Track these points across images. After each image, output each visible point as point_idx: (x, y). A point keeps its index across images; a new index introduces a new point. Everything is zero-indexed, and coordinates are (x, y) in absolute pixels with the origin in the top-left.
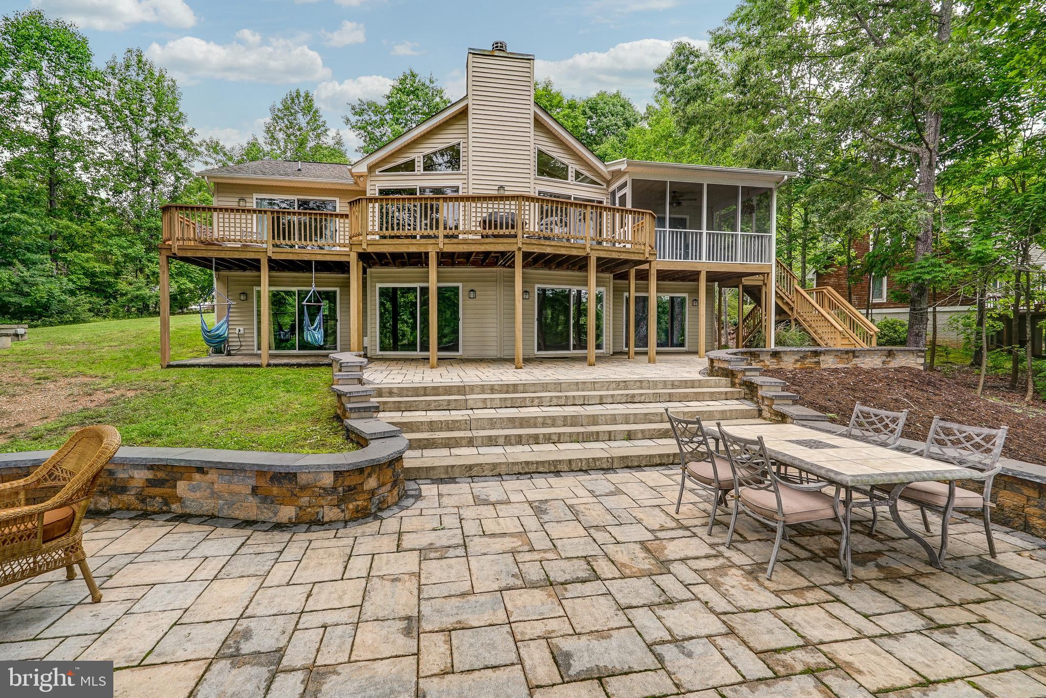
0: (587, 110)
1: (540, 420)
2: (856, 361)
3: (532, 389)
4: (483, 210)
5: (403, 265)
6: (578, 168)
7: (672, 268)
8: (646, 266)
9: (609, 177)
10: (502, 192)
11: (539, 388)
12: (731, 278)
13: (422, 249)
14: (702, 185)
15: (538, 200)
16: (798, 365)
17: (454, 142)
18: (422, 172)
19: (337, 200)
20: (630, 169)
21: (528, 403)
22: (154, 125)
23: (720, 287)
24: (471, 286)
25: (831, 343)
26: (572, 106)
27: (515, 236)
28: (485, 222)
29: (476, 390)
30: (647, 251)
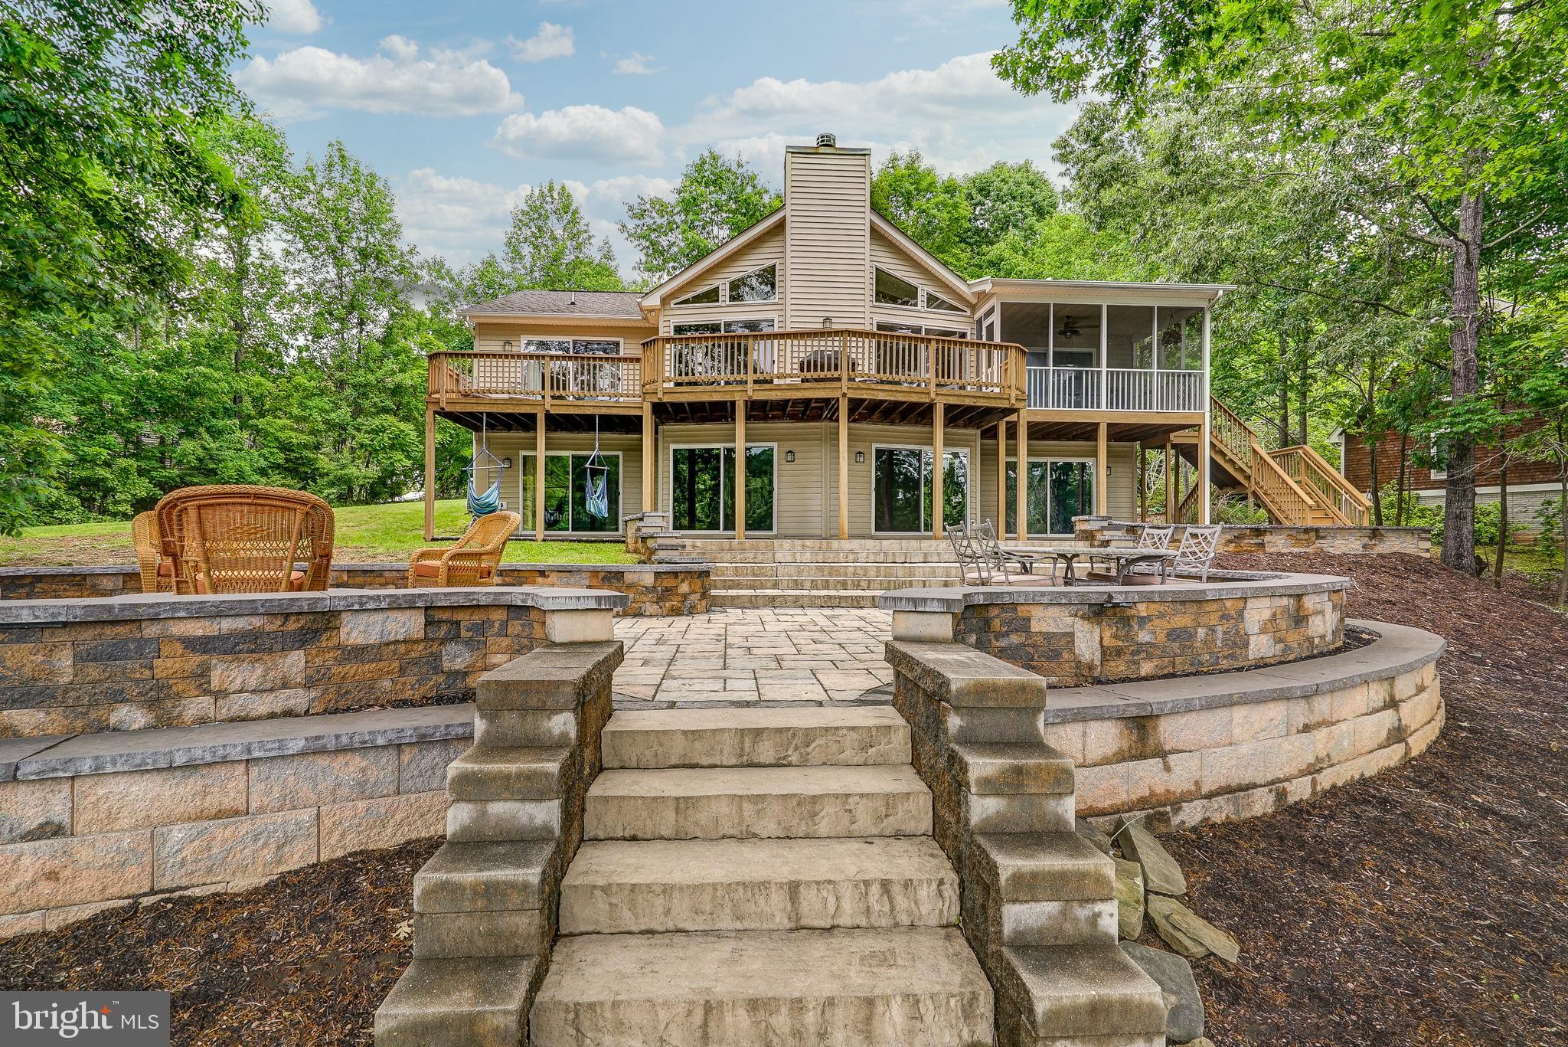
0: (974, 193)
2: (1319, 544)
4: (805, 349)
5: (703, 420)
6: (931, 290)
7: (1058, 419)
8: (1013, 418)
9: (974, 301)
10: (828, 324)
11: (856, 546)
12: (1155, 435)
13: (728, 398)
14: (1100, 307)
15: (873, 335)
16: (1232, 547)
17: (769, 263)
18: (727, 303)
19: (621, 340)
20: (997, 290)
22: (363, 244)
23: (1143, 449)
24: (789, 446)
26: (950, 189)
27: (839, 379)
28: (803, 363)
29: (786, 546)
30: (1013, 395)
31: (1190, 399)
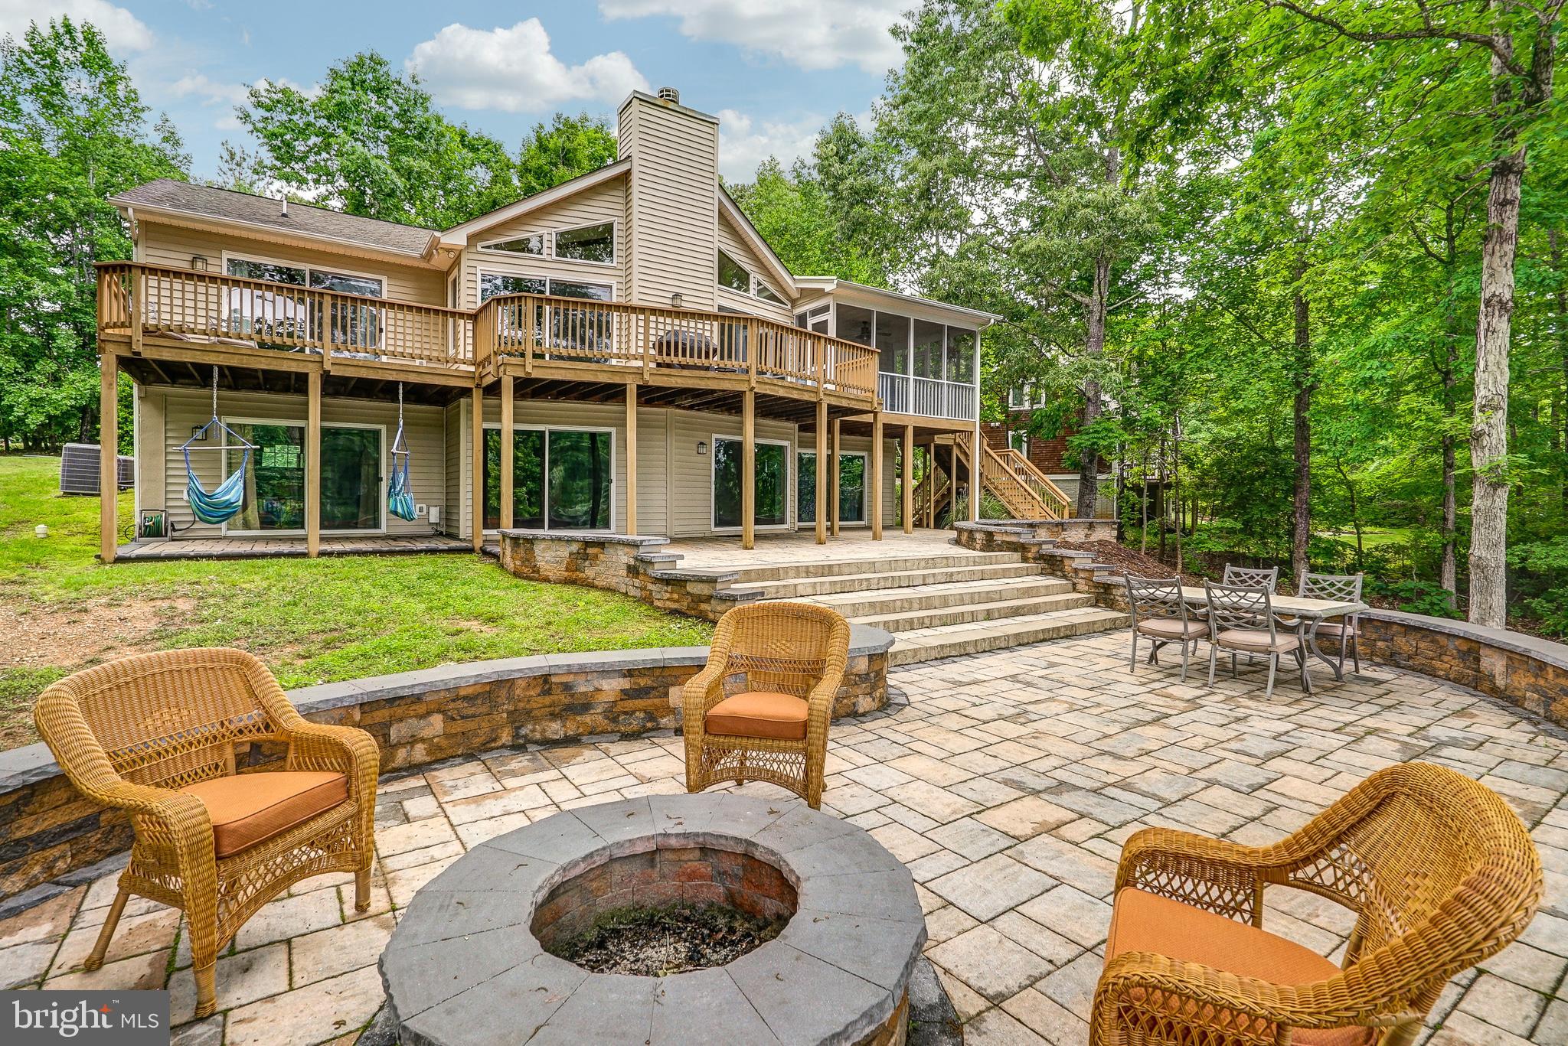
4: (661, 327)
6: (760, 278)
9: (795, 295)
10: (677, 302)
13: (617, 379)
14: (908, 320)
15: (716, 317)
17: (606, 220)
18: (554, 257)
19: (385, 280)
20: (841, 292)
30: (875, 399)
31: (966, 409)
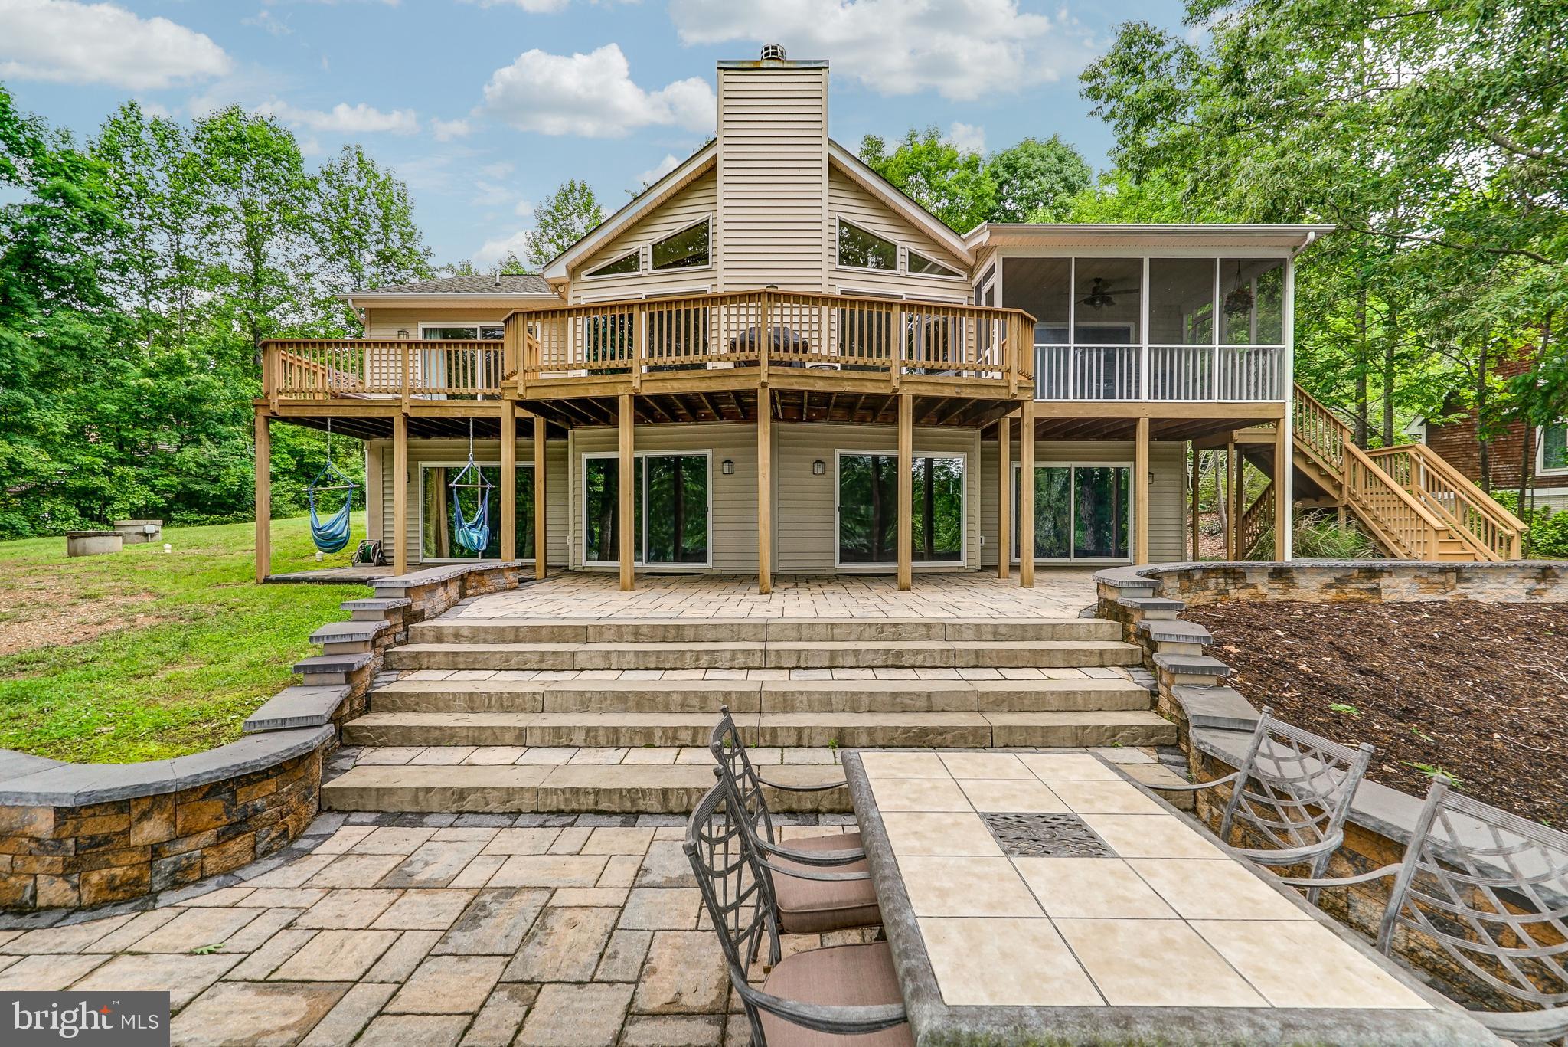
0: (1001, 170)
1: (677, 698)
2: (1461, 589)
3: (711, 634)
6: (914, 248)
7: (1081, 414)
8: (1016, 413)
9: (971, 261)
11: (725, 634)
12: (1213, 431)
13: (608, 392)
14: (1140, 261)
16: (1331, 595)
17: (702, 218)
18: (650, 271)
20: (998, 240)
21: (689, 662)
23: (1196, 449)
24: (727, 453)
25: (1418, 553)
26: (972, 165)
28: (733, 344)
29: (608, 634)
30: (1014, 382)
31: (1265, 383)
